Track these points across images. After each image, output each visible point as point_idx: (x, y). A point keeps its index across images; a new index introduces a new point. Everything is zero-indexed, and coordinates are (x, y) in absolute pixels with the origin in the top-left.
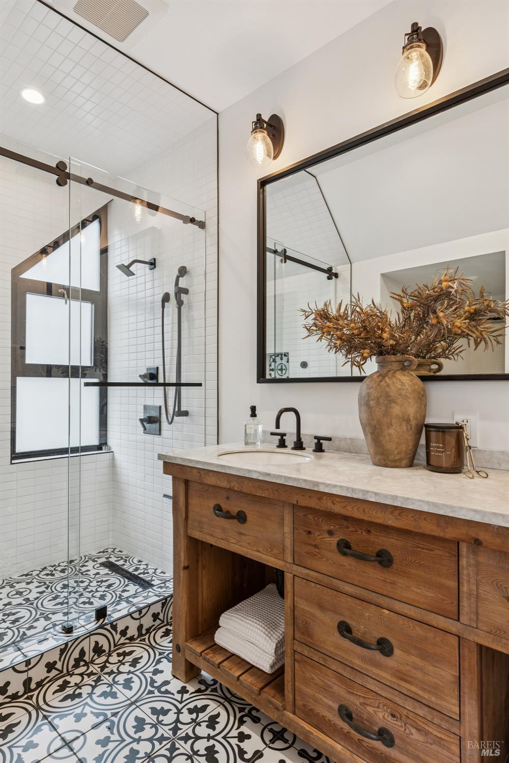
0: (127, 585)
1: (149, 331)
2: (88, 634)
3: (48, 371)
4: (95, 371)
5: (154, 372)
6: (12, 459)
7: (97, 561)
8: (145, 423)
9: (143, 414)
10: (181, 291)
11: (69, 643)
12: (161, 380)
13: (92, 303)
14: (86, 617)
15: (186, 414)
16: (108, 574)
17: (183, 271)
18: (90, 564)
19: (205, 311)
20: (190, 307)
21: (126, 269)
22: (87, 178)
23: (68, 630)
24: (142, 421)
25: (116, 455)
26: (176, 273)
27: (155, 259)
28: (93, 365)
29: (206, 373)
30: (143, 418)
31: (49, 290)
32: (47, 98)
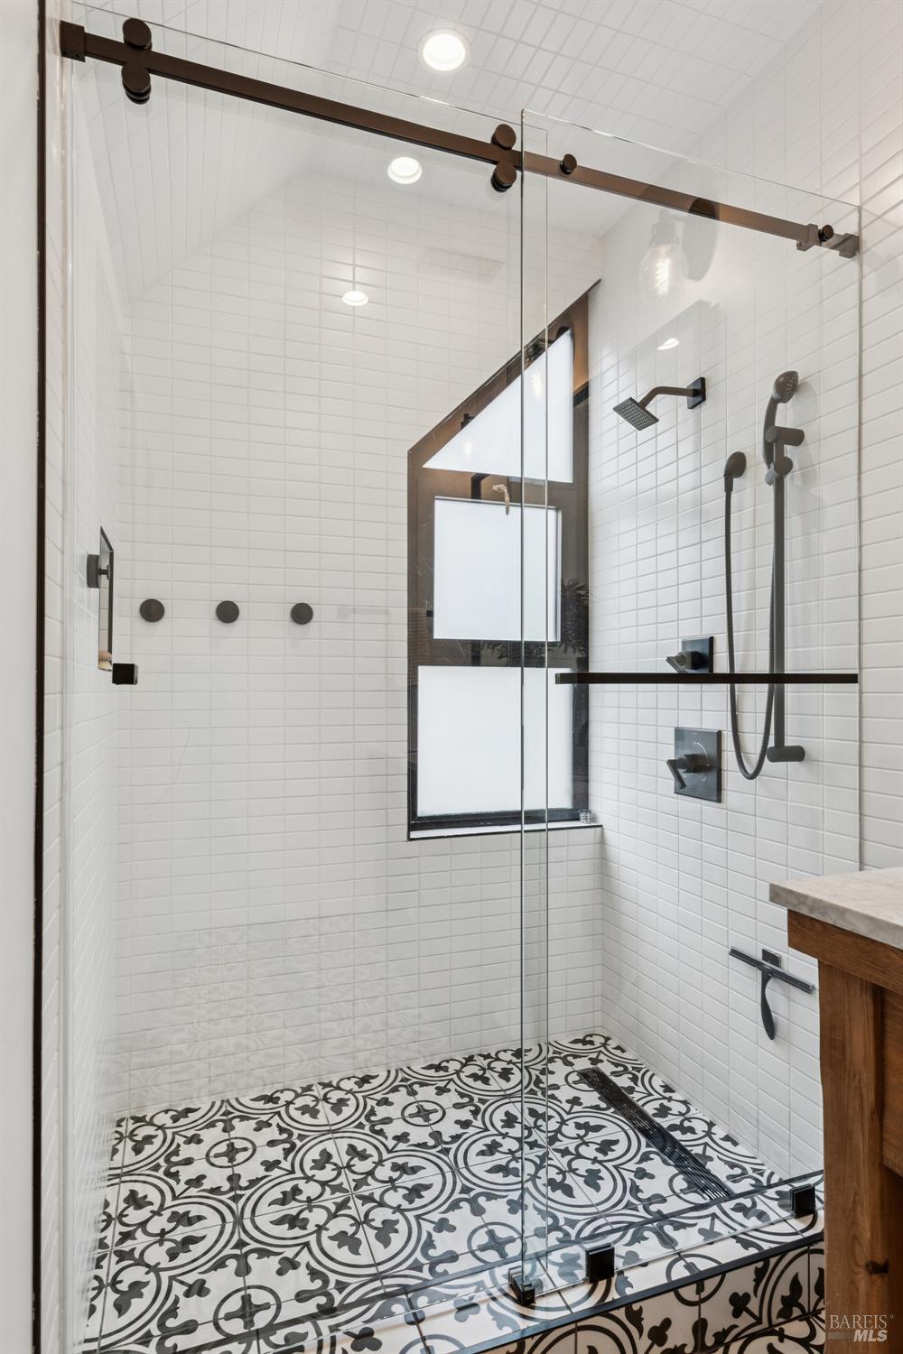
0: (646, 1158)
1: (686, 555)
2: (573, 1326)
3: (475, 653)
4: (565, 651)
5: (704, 650)
6: (412, 828)
7: (572, 1064)
8: (681, 771)
9: (673, 747)
10: (779, 442)
11: (526, 1341)
12: (721, 666)
13: (557, 510)
14: (563, 1256)
15: (797, 754)
16: (597, 1107)
17: (788, 386)
18: (558, 1067)
19: (859, 479)
20: (809, 478)
21: (637, 413)
22: (561, 159)
23: (525, 1296)
24: (674, 765)
25: (609, 835)
26: (770, 392)
27: (702, 380)
28: (559, 640)
29: (865, 647)
30: (673, 758)
31: (476, 487)
32: (471, 46)
